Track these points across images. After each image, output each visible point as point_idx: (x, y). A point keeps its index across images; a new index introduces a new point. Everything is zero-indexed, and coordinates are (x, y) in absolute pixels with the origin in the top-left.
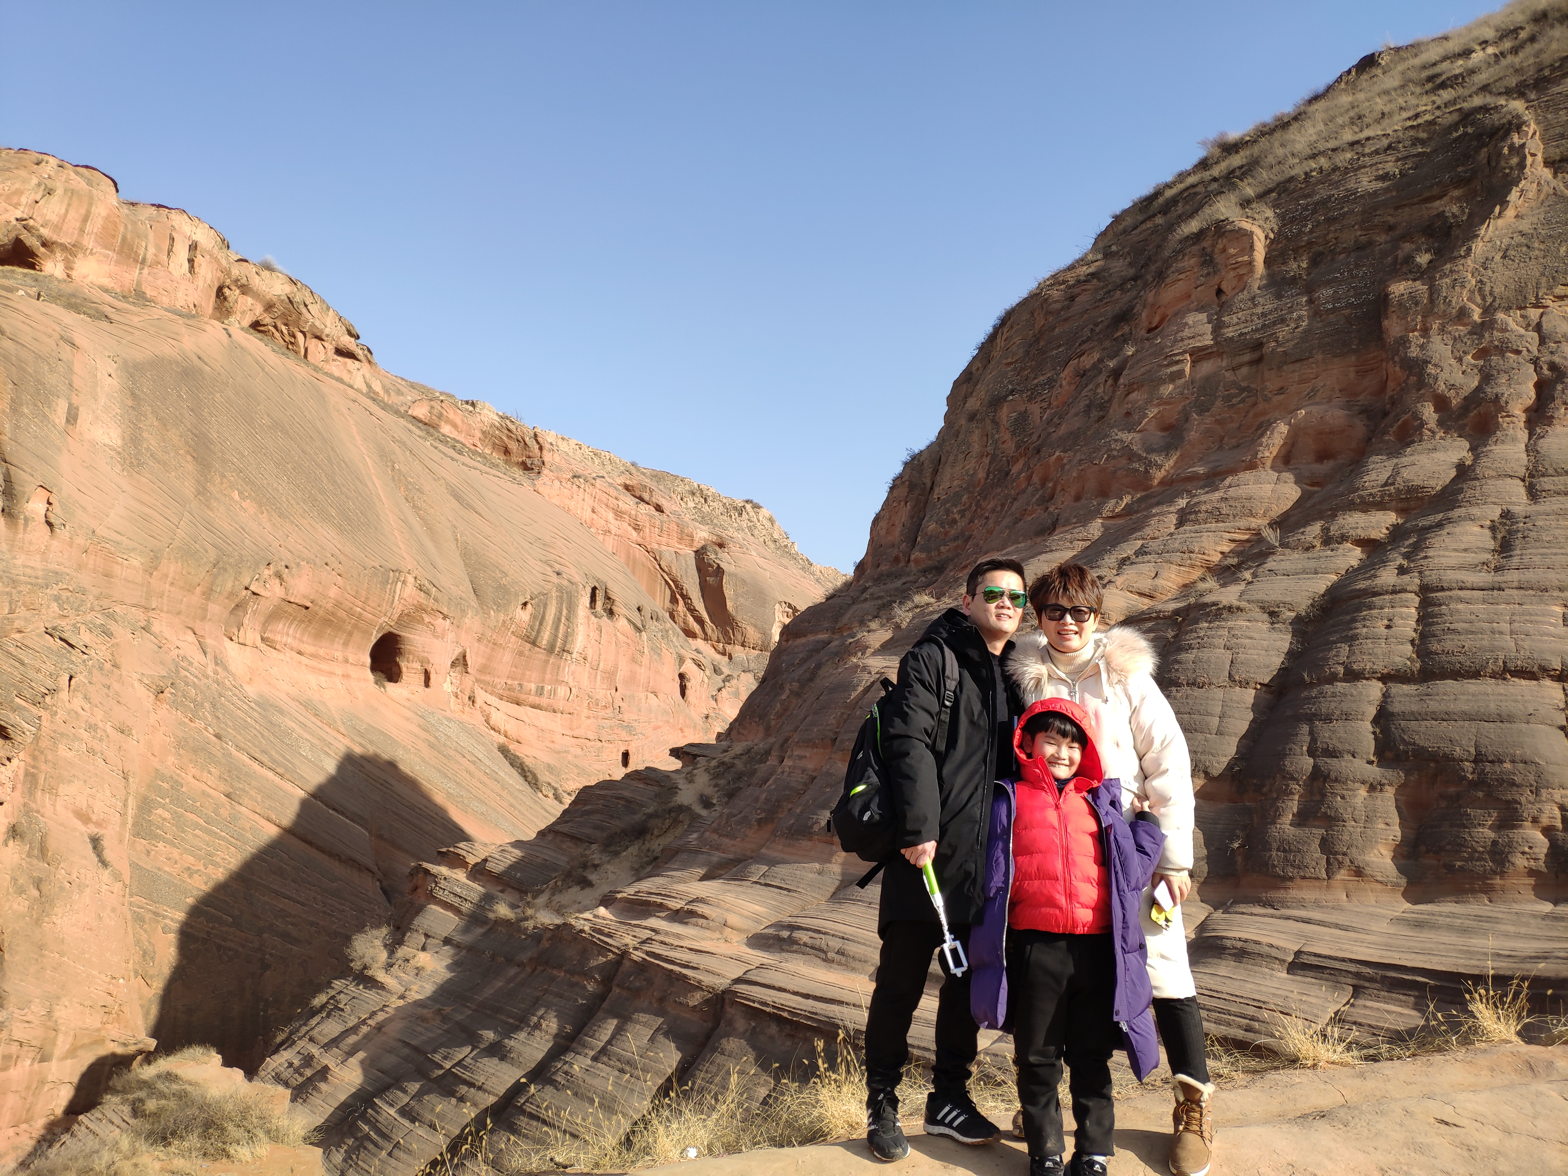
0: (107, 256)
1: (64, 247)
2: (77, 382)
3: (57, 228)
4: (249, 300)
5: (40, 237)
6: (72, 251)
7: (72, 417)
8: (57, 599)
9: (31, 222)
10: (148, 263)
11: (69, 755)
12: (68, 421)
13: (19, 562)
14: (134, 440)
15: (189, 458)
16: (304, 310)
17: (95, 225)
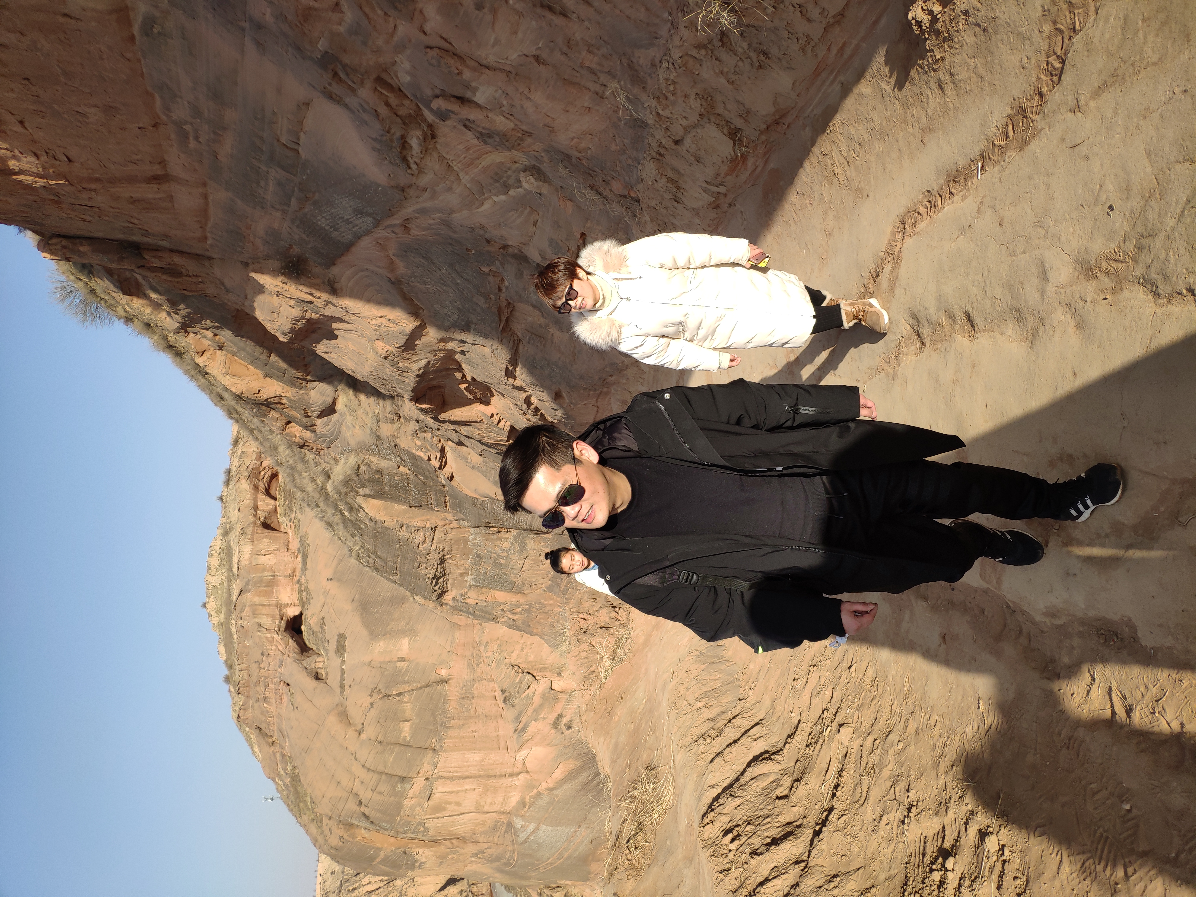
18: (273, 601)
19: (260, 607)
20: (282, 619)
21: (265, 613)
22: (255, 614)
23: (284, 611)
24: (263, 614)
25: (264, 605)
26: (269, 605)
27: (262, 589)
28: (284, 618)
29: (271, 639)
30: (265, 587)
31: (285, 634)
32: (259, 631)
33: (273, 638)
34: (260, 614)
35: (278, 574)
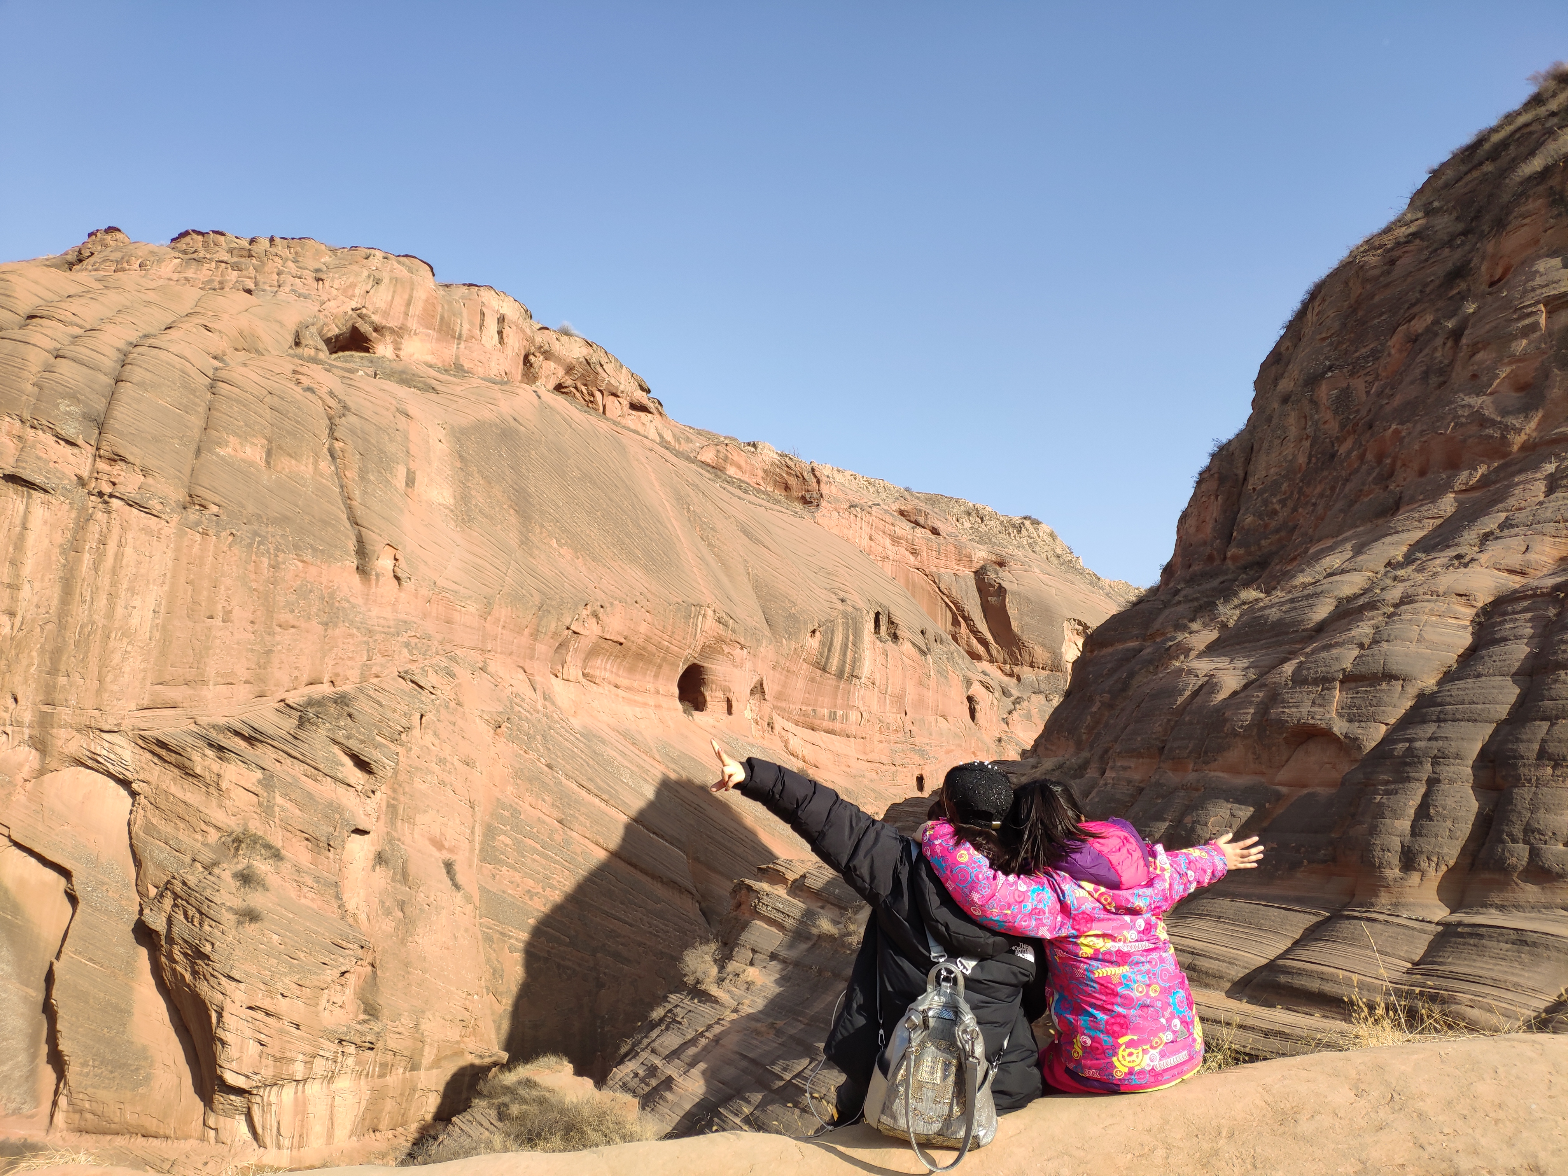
0: (428, 335)
1: (392, 331)
2: (413, 450)
3: (386, 314)
4: (552, 365)
5: (372, 323)
6: (399, 333)
7: (410, 481)
8: (407, 645)
9: (364, 311)
10: (464, 337)
11: (423, 787)
12: (407, 484)
13: (373, 614)
14: (464, 498)
15: (512, 512)
16: (600, 370)
17: (417, 309)
18: (412, 324)
19: (406, 297)
20: (376, 330)
21: (395, 302)
22: (395, 281)
23: (389, 338)
24: (393, 297)
25: (409, 304)
26: (406, 314)
27: (440, 309)
28: (374, 334)
29: (350, 293)
30: (442, 318)
31: (350, 324)
32: (369, 276)
33: (351, 297)
34: (394, 292)
35: (462, 346)
